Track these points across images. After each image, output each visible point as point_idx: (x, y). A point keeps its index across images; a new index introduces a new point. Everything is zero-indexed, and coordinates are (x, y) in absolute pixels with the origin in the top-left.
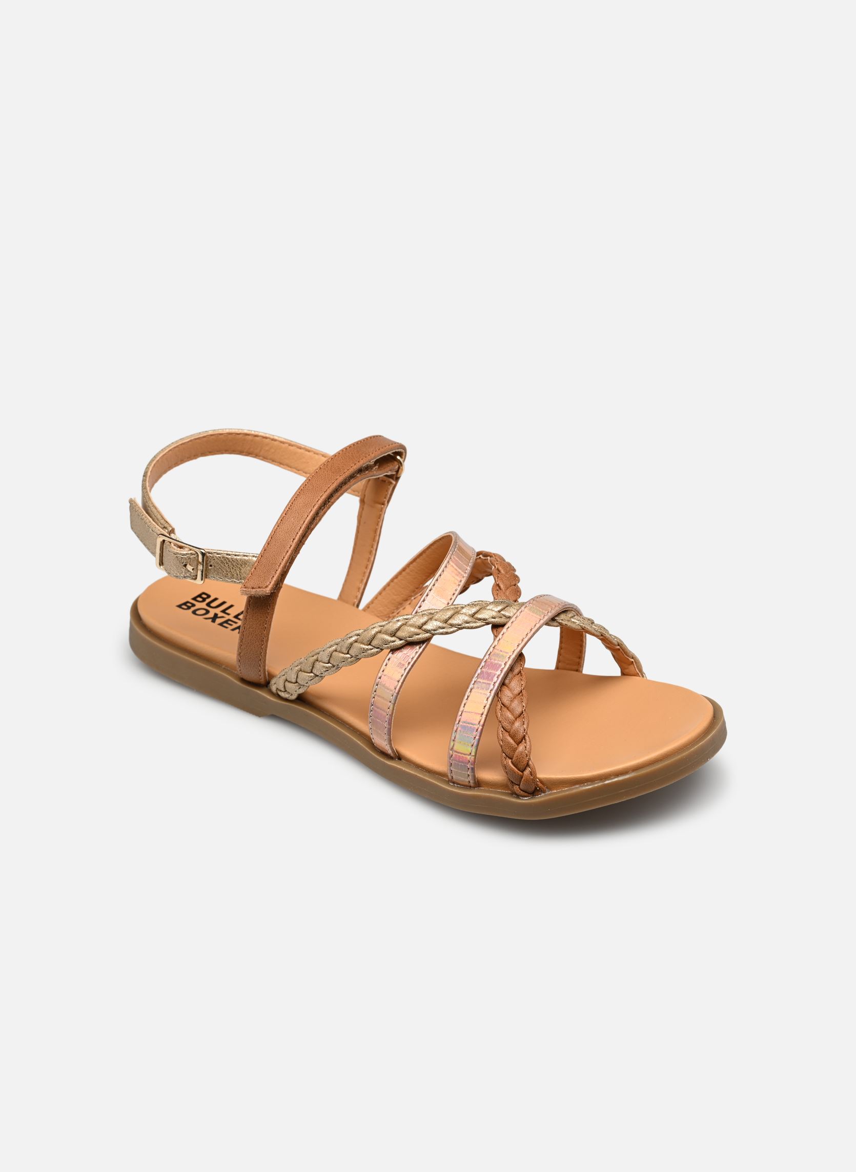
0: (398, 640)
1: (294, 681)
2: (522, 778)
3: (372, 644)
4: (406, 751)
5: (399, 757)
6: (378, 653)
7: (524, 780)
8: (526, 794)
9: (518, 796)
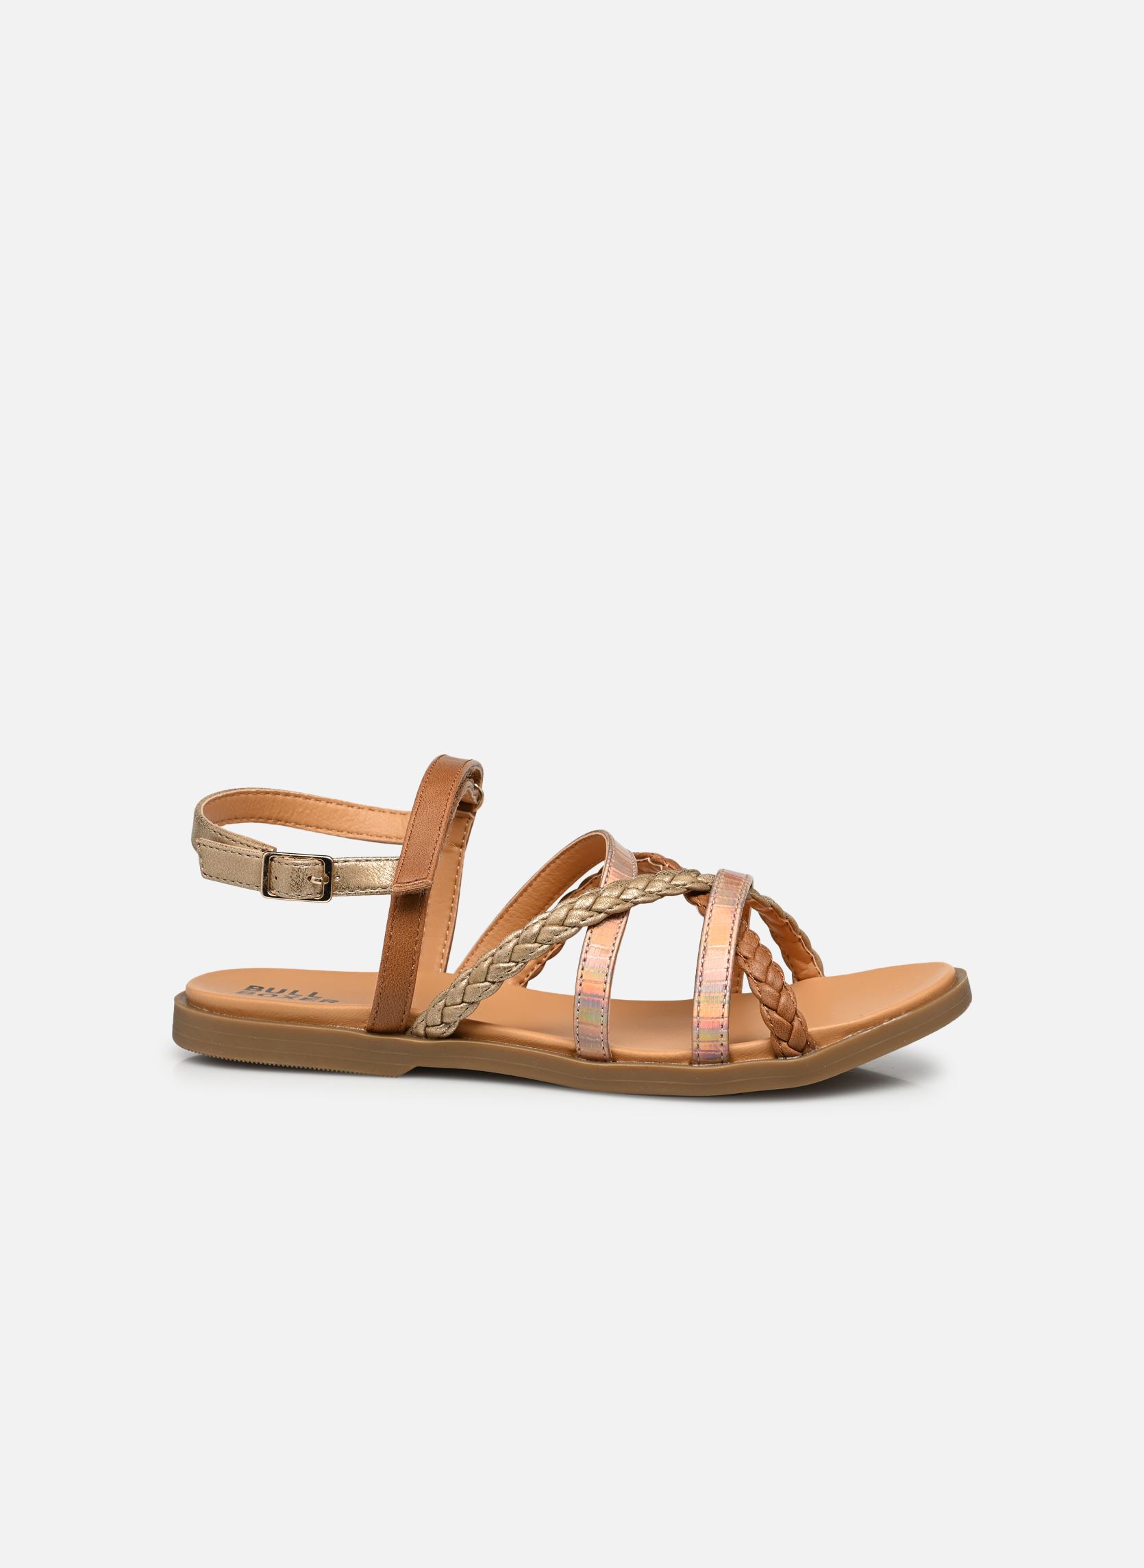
0: (596, 913)
1: (439, 1021)
2: (792, 1029)
3: (565, 924)
4: (620, 1049)
5: (614, 1058)
6: (576, 932)
7: (796, 1031)
8: (796, 1052)
9: (785, 1056)
